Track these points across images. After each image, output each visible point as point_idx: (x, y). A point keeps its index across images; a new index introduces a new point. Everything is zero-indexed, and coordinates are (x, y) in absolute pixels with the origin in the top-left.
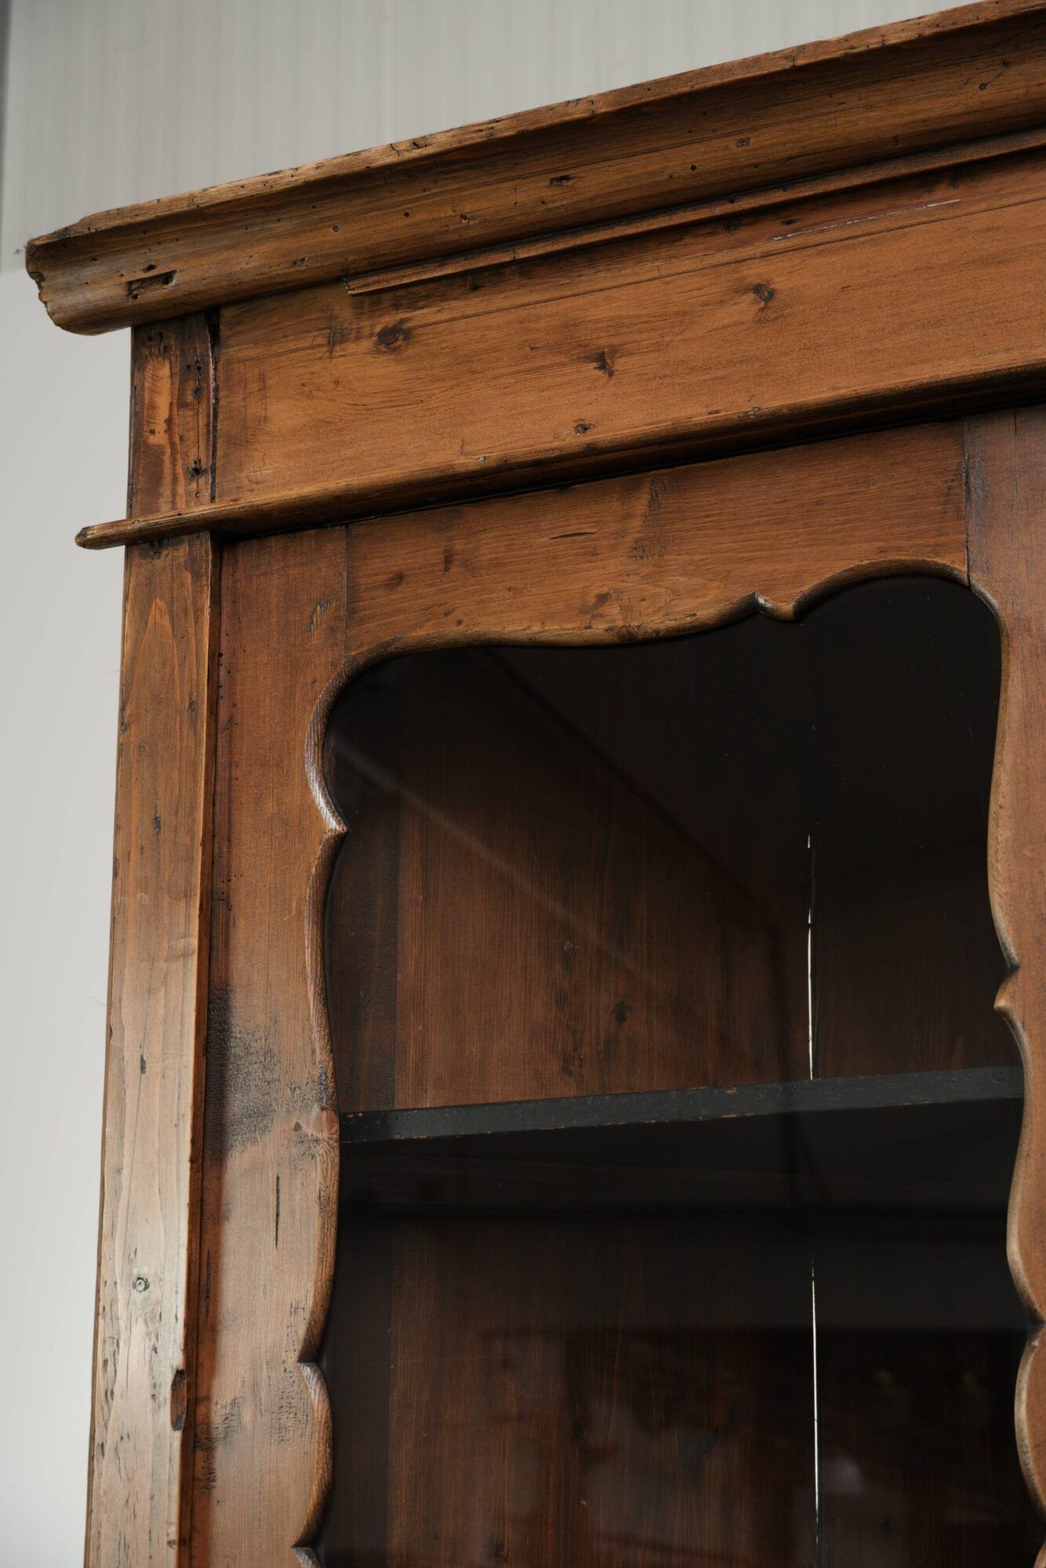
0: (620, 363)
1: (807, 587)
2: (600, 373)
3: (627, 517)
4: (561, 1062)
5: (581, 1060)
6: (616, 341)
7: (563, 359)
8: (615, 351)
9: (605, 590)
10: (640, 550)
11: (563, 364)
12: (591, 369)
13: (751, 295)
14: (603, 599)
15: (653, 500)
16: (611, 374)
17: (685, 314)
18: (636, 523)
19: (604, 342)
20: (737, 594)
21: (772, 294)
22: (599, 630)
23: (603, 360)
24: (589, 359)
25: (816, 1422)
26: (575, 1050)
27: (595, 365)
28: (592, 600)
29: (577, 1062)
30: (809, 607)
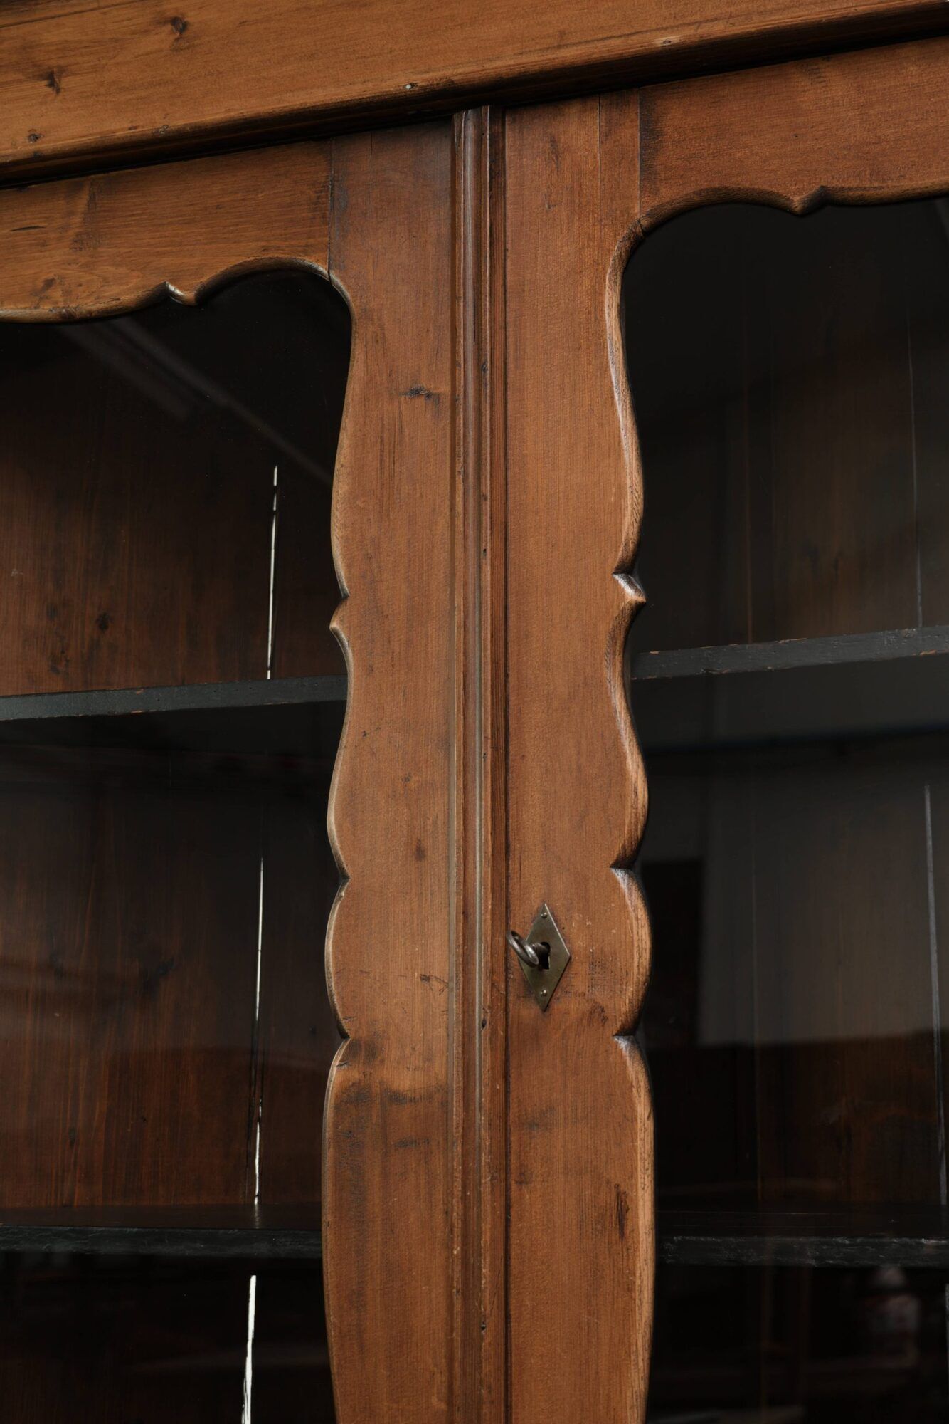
0: (66, 82)
1: (206, 278)
2: (49, 90)
3: (70, 214)
4: (50, 663)
5: (67, 661)
6: (62, 62)
7: (20, 76)
8: (63, 71)
9: (51, 276)
10: (79, 243)
11: (20, 81)
12: (42, 86)
13: (169, 27)
14: (49, 283)
15: (92, 199)
16: (58, 91)
17: (116, 40)
18: (77, 219)
19: (53, 63)
20: (153, 282)
21: (185, 26)
22: (45, 310)
23: (51, 78)
24: (41, 77)
25: (259, 954)
26: (63, 652)
27: (46, 82)
28: (40, 284)
29: (64, 663)
30: (208, 295)
